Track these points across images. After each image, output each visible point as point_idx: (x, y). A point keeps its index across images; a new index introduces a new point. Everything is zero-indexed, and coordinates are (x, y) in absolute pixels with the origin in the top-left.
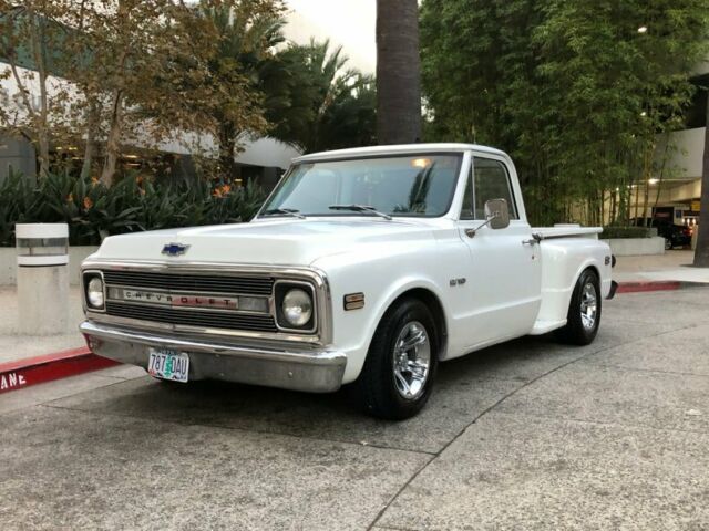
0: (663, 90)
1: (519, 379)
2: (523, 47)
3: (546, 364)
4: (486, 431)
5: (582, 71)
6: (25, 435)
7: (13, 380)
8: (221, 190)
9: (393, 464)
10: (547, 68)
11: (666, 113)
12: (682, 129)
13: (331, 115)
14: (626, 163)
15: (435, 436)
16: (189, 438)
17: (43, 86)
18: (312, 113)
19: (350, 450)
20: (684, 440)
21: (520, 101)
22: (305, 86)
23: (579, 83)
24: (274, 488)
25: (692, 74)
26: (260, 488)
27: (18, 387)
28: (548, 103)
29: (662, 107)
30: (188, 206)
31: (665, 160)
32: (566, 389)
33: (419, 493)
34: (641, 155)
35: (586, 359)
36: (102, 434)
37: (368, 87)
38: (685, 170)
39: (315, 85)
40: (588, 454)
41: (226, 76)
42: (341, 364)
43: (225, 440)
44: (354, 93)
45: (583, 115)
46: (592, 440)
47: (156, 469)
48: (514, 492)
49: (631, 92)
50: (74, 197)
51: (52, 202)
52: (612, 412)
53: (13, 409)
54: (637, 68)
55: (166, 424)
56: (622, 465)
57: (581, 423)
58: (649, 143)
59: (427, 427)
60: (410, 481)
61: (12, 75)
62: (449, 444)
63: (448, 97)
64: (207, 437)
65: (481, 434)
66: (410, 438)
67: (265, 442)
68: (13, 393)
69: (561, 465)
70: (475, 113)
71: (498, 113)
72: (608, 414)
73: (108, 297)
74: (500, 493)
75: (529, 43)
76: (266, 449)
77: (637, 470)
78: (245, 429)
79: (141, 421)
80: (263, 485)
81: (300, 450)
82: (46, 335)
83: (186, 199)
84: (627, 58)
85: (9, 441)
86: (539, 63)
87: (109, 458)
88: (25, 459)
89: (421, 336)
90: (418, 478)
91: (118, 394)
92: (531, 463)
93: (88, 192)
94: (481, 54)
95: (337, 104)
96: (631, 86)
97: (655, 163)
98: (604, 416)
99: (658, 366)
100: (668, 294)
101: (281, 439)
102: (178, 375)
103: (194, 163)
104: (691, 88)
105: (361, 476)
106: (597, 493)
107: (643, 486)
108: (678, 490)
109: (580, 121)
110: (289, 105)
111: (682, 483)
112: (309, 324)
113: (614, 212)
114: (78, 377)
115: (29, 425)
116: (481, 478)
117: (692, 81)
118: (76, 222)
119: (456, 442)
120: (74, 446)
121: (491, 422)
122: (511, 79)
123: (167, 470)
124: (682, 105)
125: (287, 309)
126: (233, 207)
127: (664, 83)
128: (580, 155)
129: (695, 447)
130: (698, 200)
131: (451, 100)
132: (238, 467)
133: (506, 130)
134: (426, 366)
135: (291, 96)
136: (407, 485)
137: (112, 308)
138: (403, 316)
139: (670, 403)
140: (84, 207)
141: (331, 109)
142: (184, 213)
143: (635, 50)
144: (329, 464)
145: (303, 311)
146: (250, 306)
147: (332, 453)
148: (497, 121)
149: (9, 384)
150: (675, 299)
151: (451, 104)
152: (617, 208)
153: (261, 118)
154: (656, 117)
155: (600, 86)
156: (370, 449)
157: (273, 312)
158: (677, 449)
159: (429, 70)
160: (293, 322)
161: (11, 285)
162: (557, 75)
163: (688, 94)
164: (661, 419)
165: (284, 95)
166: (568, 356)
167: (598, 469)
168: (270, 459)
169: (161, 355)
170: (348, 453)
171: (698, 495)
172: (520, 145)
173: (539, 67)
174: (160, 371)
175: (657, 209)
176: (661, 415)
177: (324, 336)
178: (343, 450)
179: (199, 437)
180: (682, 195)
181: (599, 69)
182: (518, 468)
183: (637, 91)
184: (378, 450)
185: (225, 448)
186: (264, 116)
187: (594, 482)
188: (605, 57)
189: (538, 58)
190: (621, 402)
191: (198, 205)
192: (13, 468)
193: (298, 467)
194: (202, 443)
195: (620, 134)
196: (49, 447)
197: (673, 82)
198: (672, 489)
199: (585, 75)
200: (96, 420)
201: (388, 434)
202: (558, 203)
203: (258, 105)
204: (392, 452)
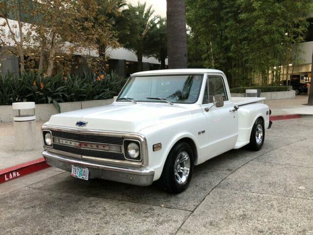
0: (295, 25)
1: (229, 170)
2: (232, 6)
3: (240, 161)
4: (214, 198)
5: (258, 17)
6: (21, 203)
7: (14, 174)
8: (100, 77)
9: (174, 216)
10: (243, 16)
11: (296, 35)
12: (303, 42)
13: (147, 37)
14: (278, 57)
15: (192, 202)
16: (90, 204)
17: (21, 30)
18: (139, 36)
19: (157, 210)
20: (296, 203)
21: (231, 30)
22: (136, 24)
23: (257, 23)
24: (125, 230)
25: (308, 17)
26: (120, 230)
27: (17, 177)
28: (244, 31)
29: (294, 33)
30: (86, 85)
31: (295, 57)
32: (249, 176)
33: (185, 232)
34: (285, 54)
35: (258, 158)
36: (53, 202)
37: (164, 23)
38: (305, 60)
39: (141, 24)
40: (256, 211)
41: (101, 23)
42: (152, 174)
43: (104, 205)
44: (158, 26)
45: (259, 37)
46: (258, 203)
47: (76, 220)
48: (224, 231)
49: (280, 26)
50: (36, 83)
51: (27, 85)
52: (267, 188)
53: (15, 189)
54: (283, 15)
55: (80, 197)
56: (269, 216)
57: (254, 194)
58: (289, 48)
59: (189, 197)
60: (181, 226)
61: (7, 24)
62: (198, 206)
63: (199, 29)
64: (97, 203)
65: (212, 200)
66: (182, 203)
67: (121, 206)
68: (14, 180)
69: (244, 217)
70: (211, 36)
71: (222, 36)
72: (265, 189)
73: (53, 141)
74: (218, 231)
75: (235, 4)
76: (122, 210)
77: (276, 219)
78: (112, 199)
79: (69, 195)
80: (121, 228)
81: (136, 210)
82: (27, 151)
83: (85, 82)
84: (278, 11)
85: (15, 207)
86: (239, 13)
87: (56, 215)
88: (22, 216)
89: (186, 157)
90: (185, 224)
91: (59, 180)
92: (232, 215)
93: (42, 80)
94: (214, 10)
95: (150, 32)
96: (280, 23)
97: (291, 57)
98: (264, 190)
99: (288, 162)
100: (295, 121)
101: (128, 204)
102: (84, 177)
103: (88, 64)
104: (308, 24)
105: (161, 224)
106: (259, 231)
107: (278, 227)
108: (292, 229)
109: (258, 40)
110: (129, 33)
111: (294, 226)
112: (138, 158)
113: (273, 79)
114: (41, 171)
115: (22, 198)
116: (211, 224)
117: (308, 20)
118: (37, 94)
119: (201, 205)
120: (42, 209)
121: (216, 194)
122: (227, 20)
123: (81, 221)
124: (303, 32)
125: (129, 151)
126: (105, 84)
127: (295, 22)
128: (258, 55)
129: (301, 207)
130: (310, 72)
131: (201, 30)
132: (110, 219)
133: (225, 43)
134: (189, 169)
135: (130, 29)
136: (180, 227)
137: (55, 146)
138: (178, 150)
139: (291, 182)
140: (41, 87)
141: (148, 34)
142: (84, 88)
143: (282, 7)
144: (147, 217)
145: (136, 152)
146: (114, 149)
147: (149, 211)
148: (221, 39)
149: (13, 176)
150: (298, 123)
151: (201, 32)
152: (274, 78)
153: (117, 42)
154: (292, 37)
155: (266, 24)
156: (165, 209)
157: (123, 152)
158: (293, 208)
159: (191, 17)
160: (132, 156)
161: (11, 122)
162: (247, 19)
163: (306, 27)
164: (288, 192)
165: (127, 29)
166: (250, 157)
167: (259, 219)
168: (124, 215)
169: (77, 168)
170: (156, 211)
171: (300, 232)
172: (231, 50)
173: (239, 15)
174: (76, 175)
175: (293, 76)
176: (288, 190)
177: (145, 163)
178: (154, 210)
179: (93, 203)
180: (304, 70)
181: (266, 16)
182: (226, 218)
183: (283, 26)
184: (168, 209)
185: (105, 210)
186: (118, 41)
187: (258, 225)
188: (269, 11)
189: (239, 11)
190: (271, 182)
191: (90, 84)
192: (17, 221)
193: (135, 219)
194: (95, 206)
195: (276, 45)
196: (31, 209)
197: (299, 21)
198: (289, 229)
199: (260, 19)
200: (50, 195)
201: (173, 201)
202: (248, 76)
203: (115, 37)
204: (174, 210)
